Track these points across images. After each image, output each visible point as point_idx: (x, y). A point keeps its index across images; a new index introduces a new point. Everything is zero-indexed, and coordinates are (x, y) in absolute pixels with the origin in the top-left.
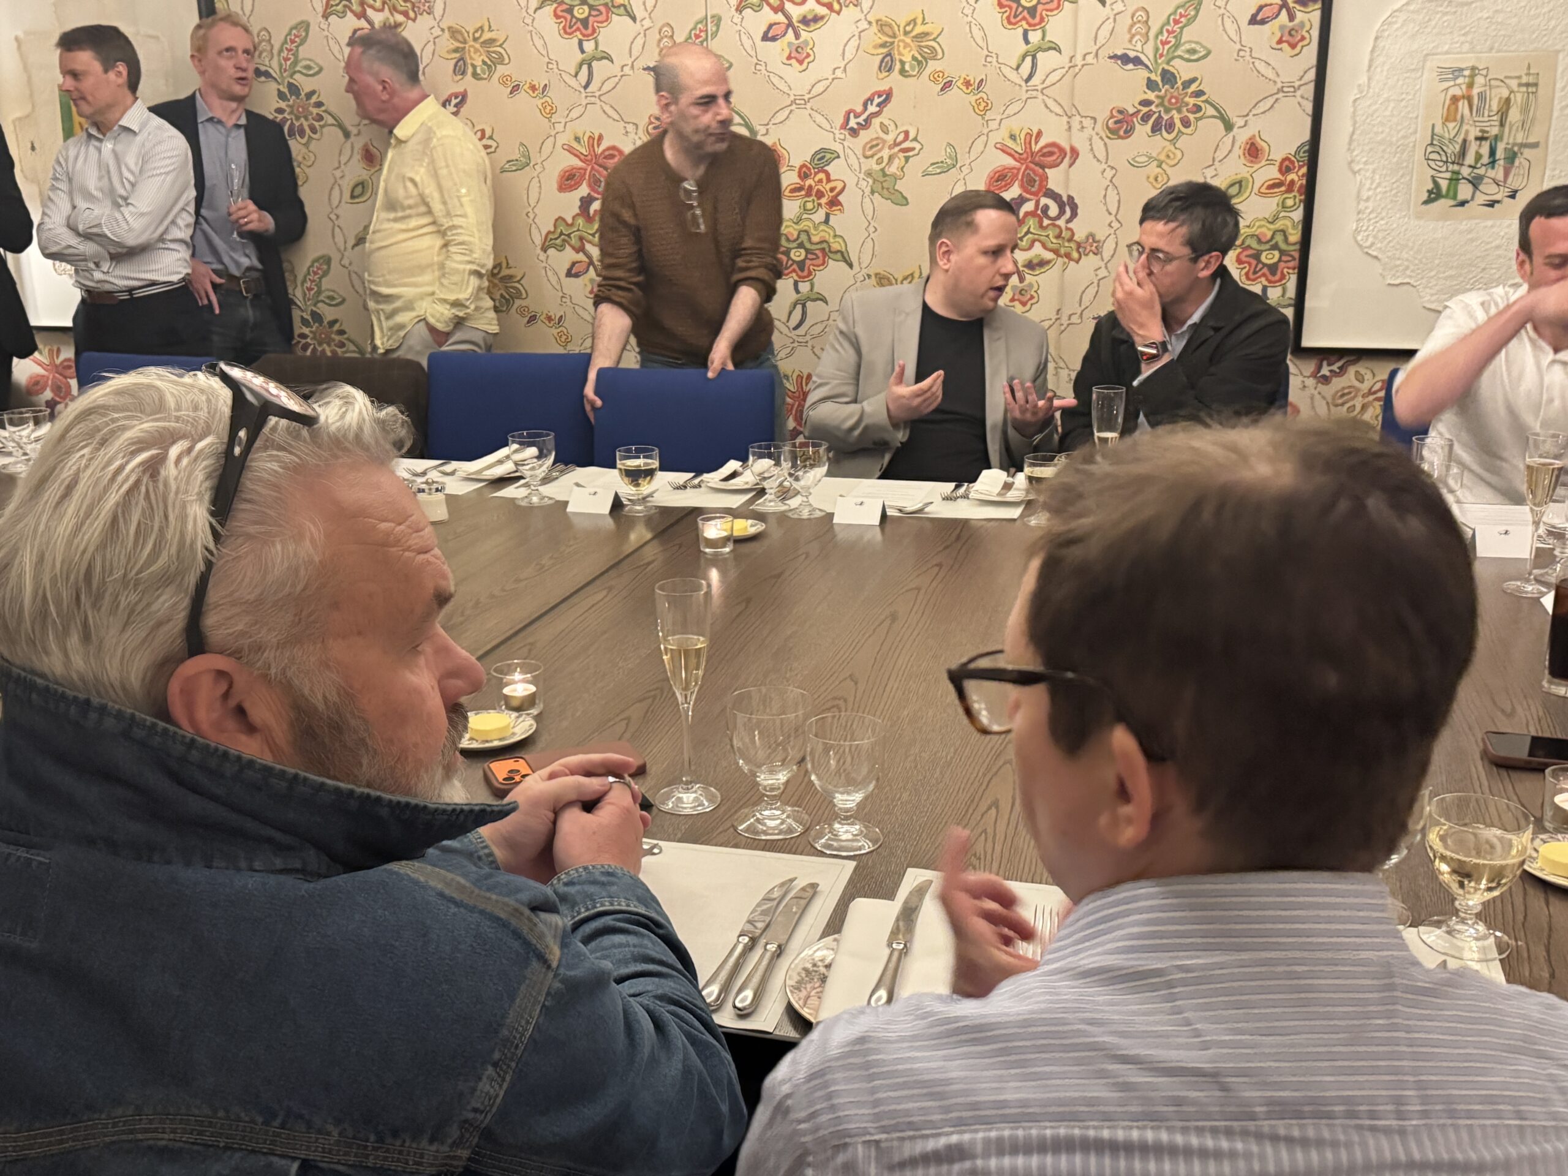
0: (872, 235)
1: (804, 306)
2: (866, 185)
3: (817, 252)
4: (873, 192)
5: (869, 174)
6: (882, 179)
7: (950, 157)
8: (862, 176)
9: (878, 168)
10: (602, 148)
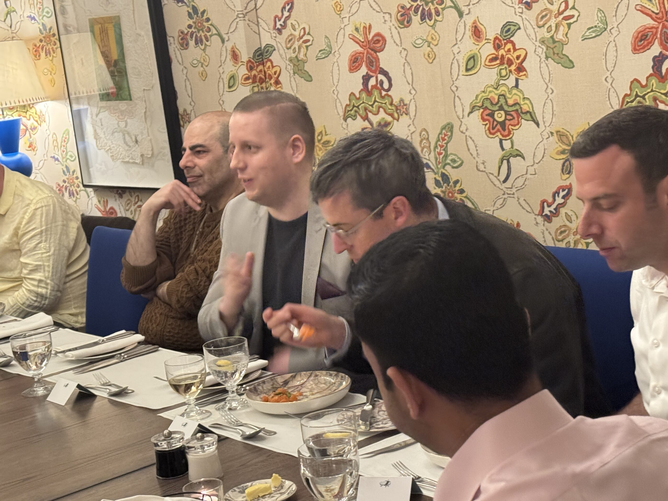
0: (551, 96)
1: (508, 162)
2: (541, 51)
3: (512, 113)
4: (547, 58)
5: (543, 42)
6: (552, 46)
7: (601, 22)
8: (538, 44)
9: (548, 35)
10: (372, 34)
